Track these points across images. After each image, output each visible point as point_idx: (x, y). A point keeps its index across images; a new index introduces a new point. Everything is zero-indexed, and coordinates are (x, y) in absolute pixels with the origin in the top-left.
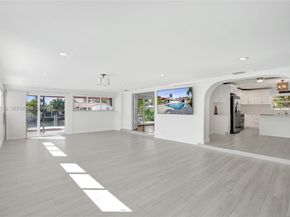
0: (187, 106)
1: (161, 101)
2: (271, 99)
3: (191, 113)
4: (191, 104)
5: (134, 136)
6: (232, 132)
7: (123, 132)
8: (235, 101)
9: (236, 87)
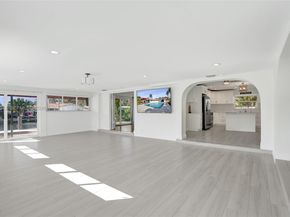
0: (166, 106)
1: (141, 101)
2: (234, 99)
3: (170, 112)
4: (170, 104)
5: (113, 136)
6: (204, 129)
7: (101, 132)
8: (206, 101)
9: (206, 88)
